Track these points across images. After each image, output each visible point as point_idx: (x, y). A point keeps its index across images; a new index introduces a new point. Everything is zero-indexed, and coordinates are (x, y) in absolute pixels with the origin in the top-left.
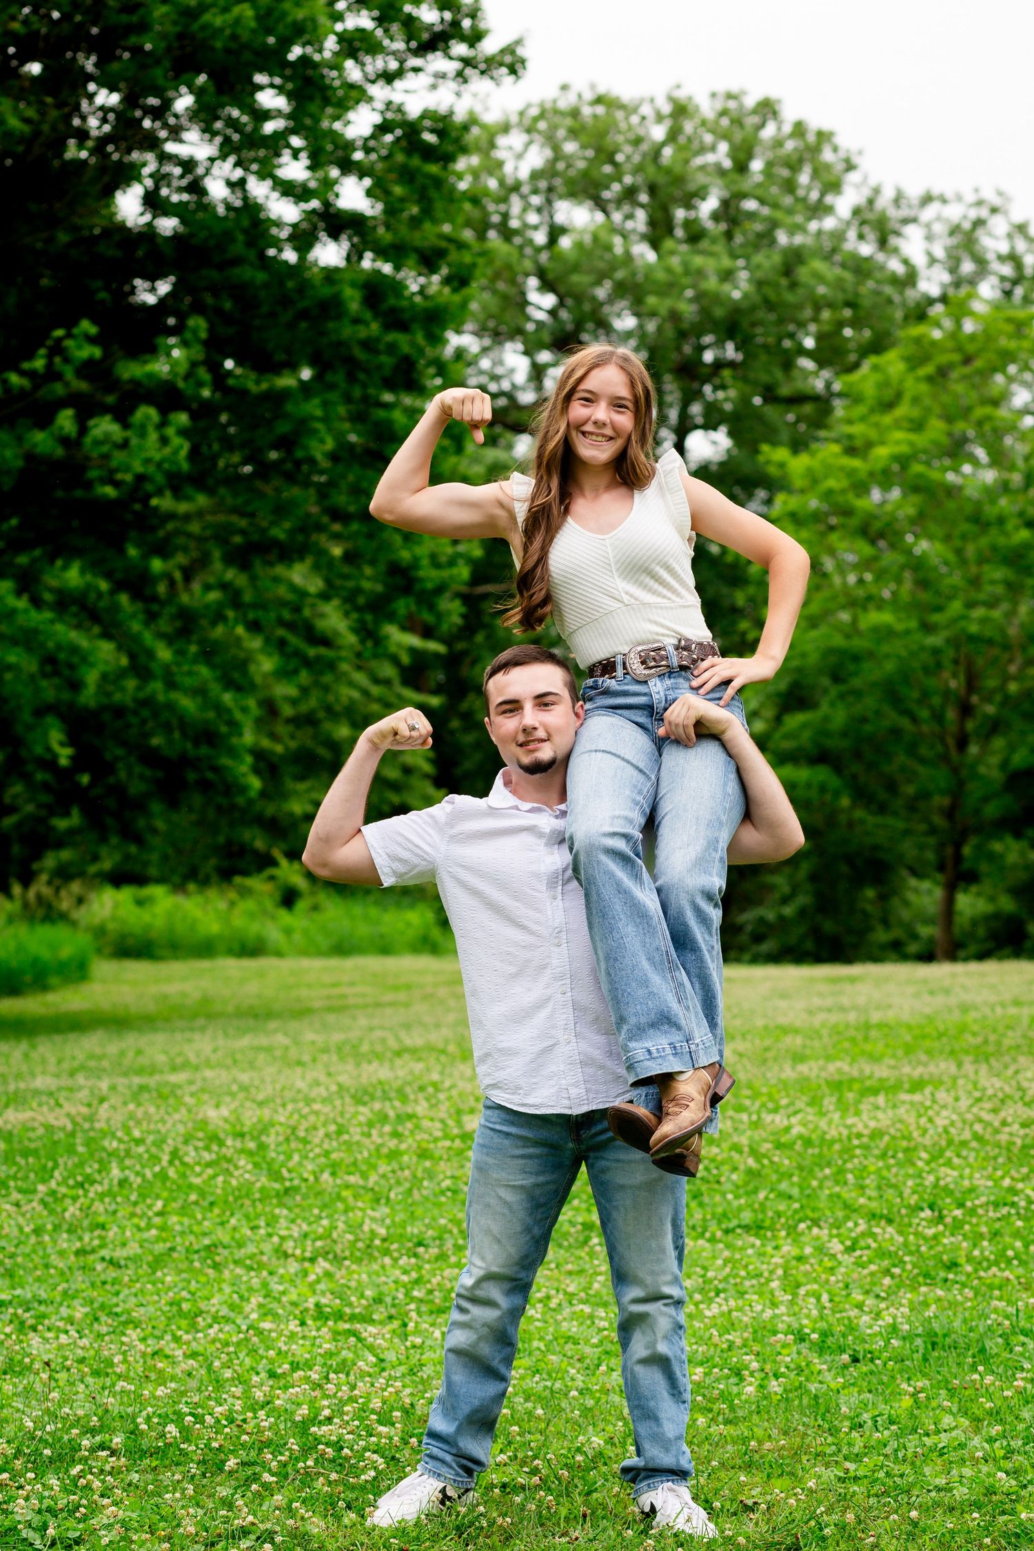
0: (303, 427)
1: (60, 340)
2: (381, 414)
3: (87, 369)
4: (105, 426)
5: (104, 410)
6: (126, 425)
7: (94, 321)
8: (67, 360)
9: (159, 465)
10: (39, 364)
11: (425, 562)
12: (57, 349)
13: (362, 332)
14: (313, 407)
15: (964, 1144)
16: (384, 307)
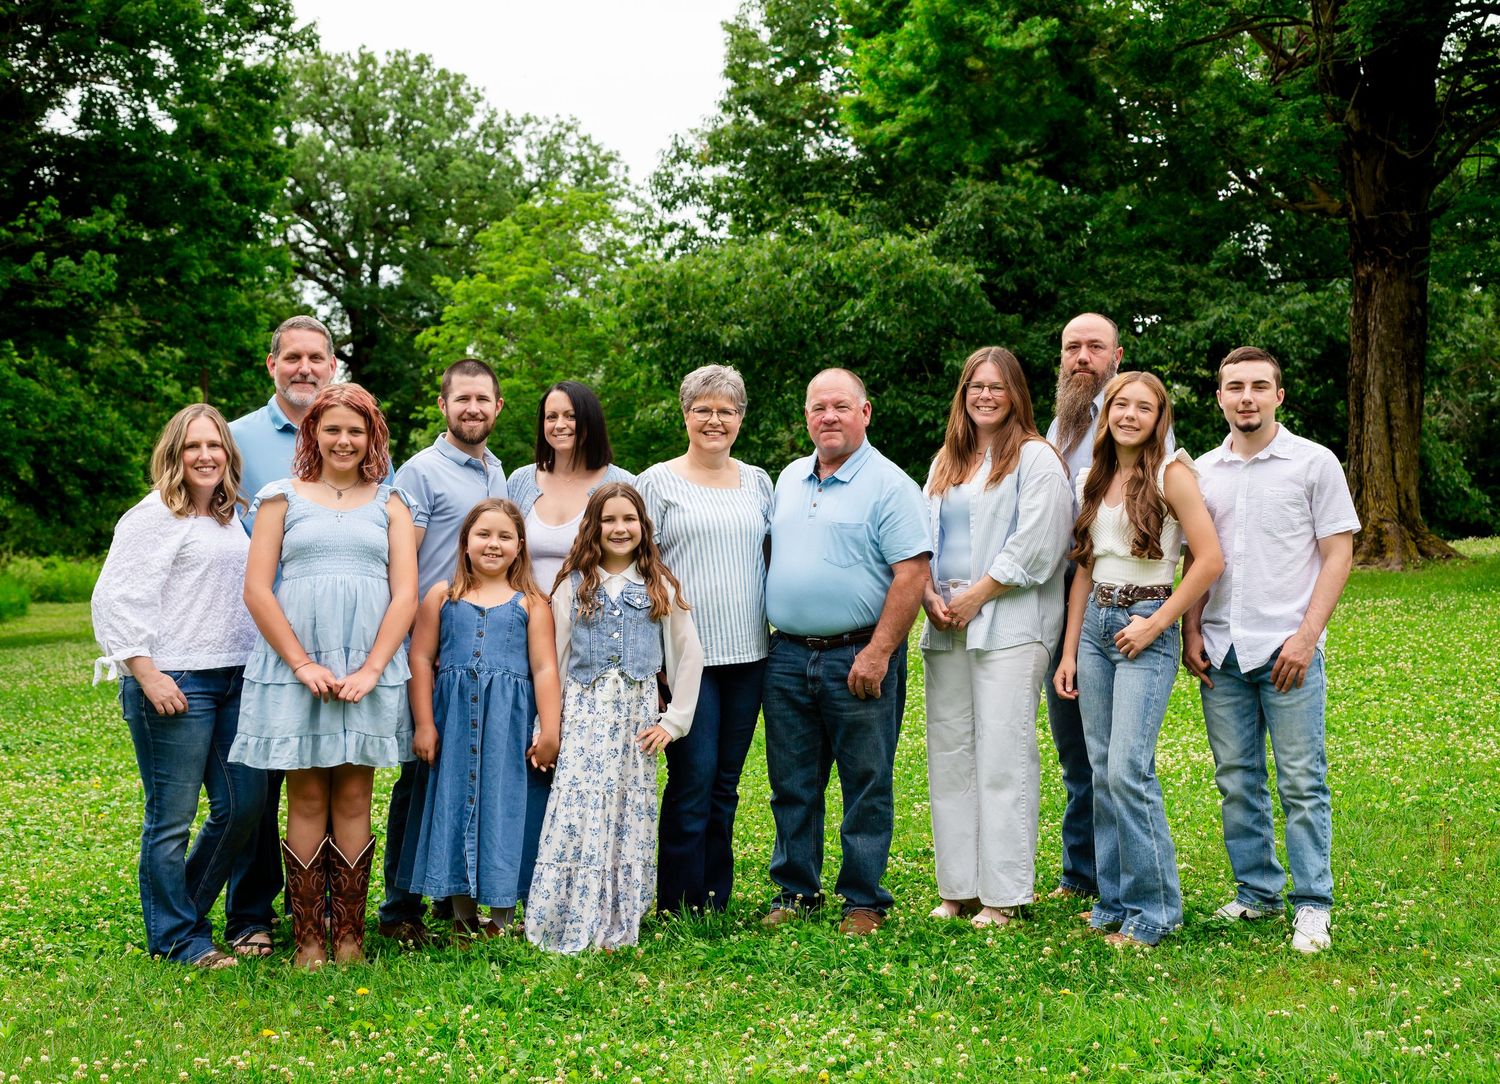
0: (186, 263)
1: (35, 207)
2: (234, 254)
3: (52, 227)
4: (65, 263)
5: (61, 253)
6: (78, 262)
7: (56, 197)
8: (38, 221)
9: (98, 288)
10: (20, 223)
11: (261, 348)
12: (32, 214)
13: (222, 205)
14: (192, 251)
16: (234, 188)
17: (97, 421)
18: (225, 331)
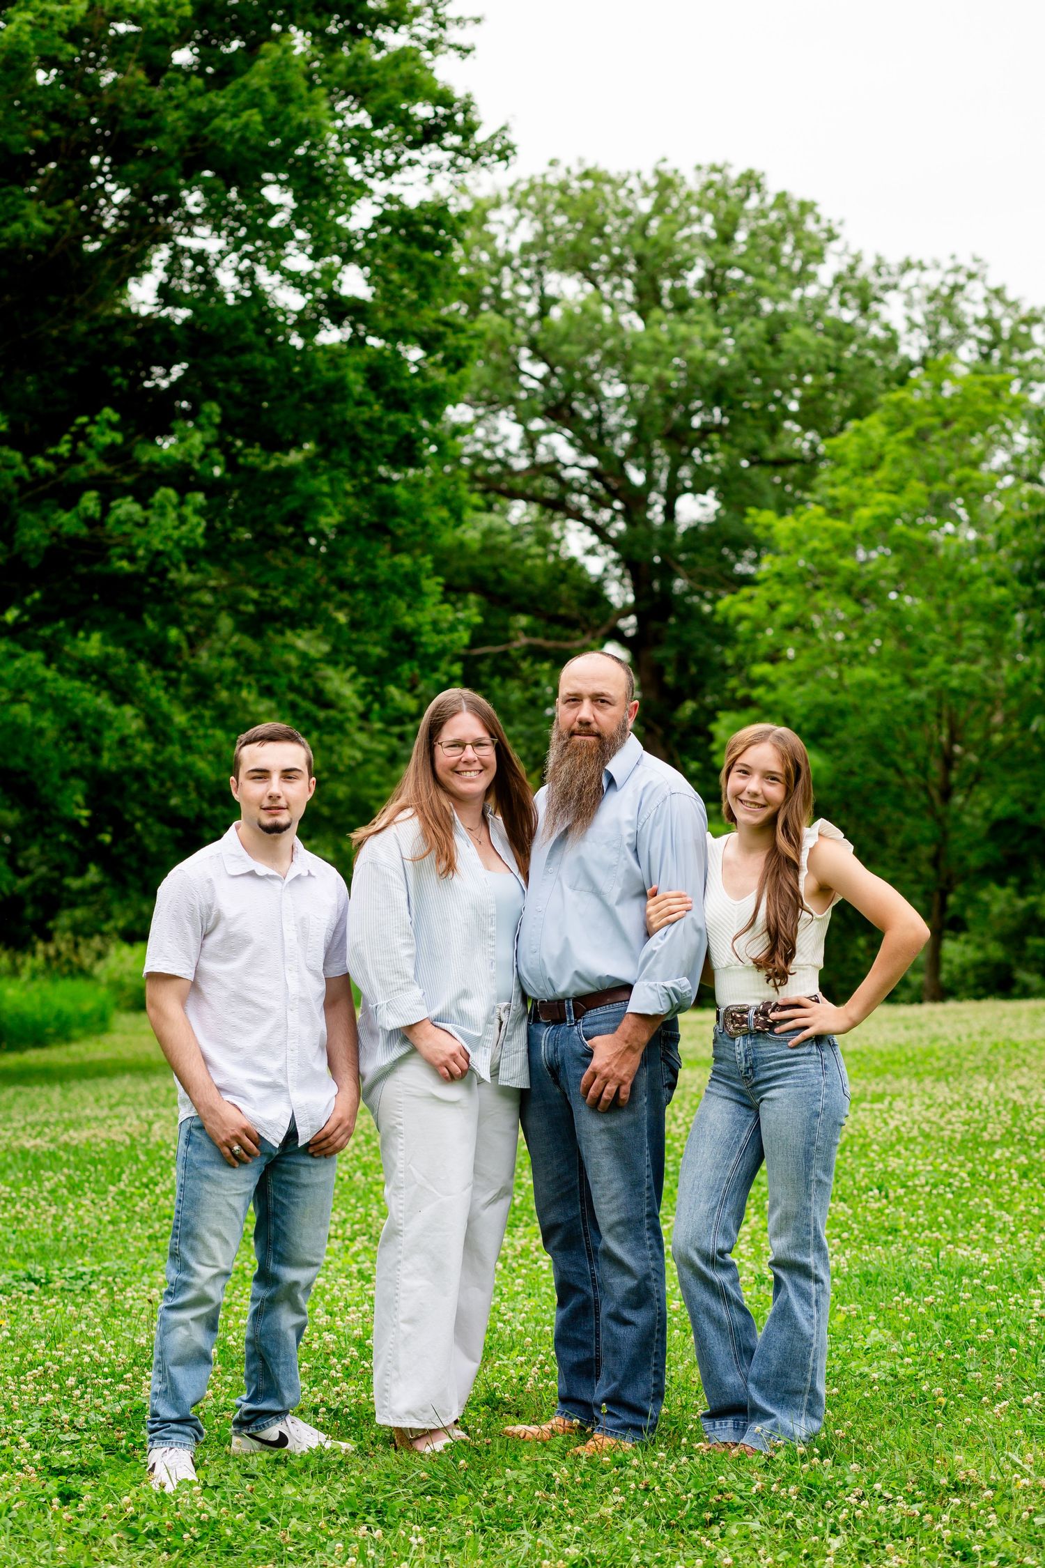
0: (312, 503)
1: (84, 426)
3: (111, 454)
4: (127, 507)
5: (125, 491)
6: (146, 507)
7: (116, 410)
8: (90, 446)
9: (177, 543)
10: (64, 449)
11: (427, 628)
12: (81, 435)
13: (365, 414)
14: (321, 484)
15: (912, 1140)
16: (386, 388)
17: (194, 742)
18: (376, 604)
